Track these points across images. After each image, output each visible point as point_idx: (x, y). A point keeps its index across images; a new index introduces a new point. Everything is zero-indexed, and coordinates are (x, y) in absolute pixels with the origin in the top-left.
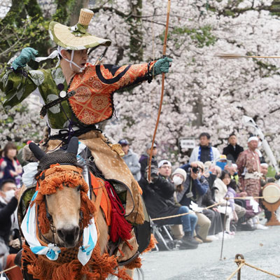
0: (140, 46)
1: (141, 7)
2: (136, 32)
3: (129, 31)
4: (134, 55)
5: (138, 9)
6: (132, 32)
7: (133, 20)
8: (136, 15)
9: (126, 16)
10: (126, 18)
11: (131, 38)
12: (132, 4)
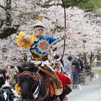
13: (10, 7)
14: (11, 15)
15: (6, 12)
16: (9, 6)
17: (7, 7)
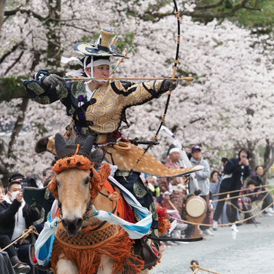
0: (57, 51)
1: (59, 11)
2: (54, 37)
3: (47, 35)
4: (52, 60)
5: (57, 12)
6: (50, 36)
7: (51, 24)
8: (54, 19)
9: (44, 19)
10: (44, 22)
11: (49, 42)
12: (51, 6)
13: (58, 17)
14: (59, 38)
15: (48, 30)
16: (54, 15)
17: (49, 16)
